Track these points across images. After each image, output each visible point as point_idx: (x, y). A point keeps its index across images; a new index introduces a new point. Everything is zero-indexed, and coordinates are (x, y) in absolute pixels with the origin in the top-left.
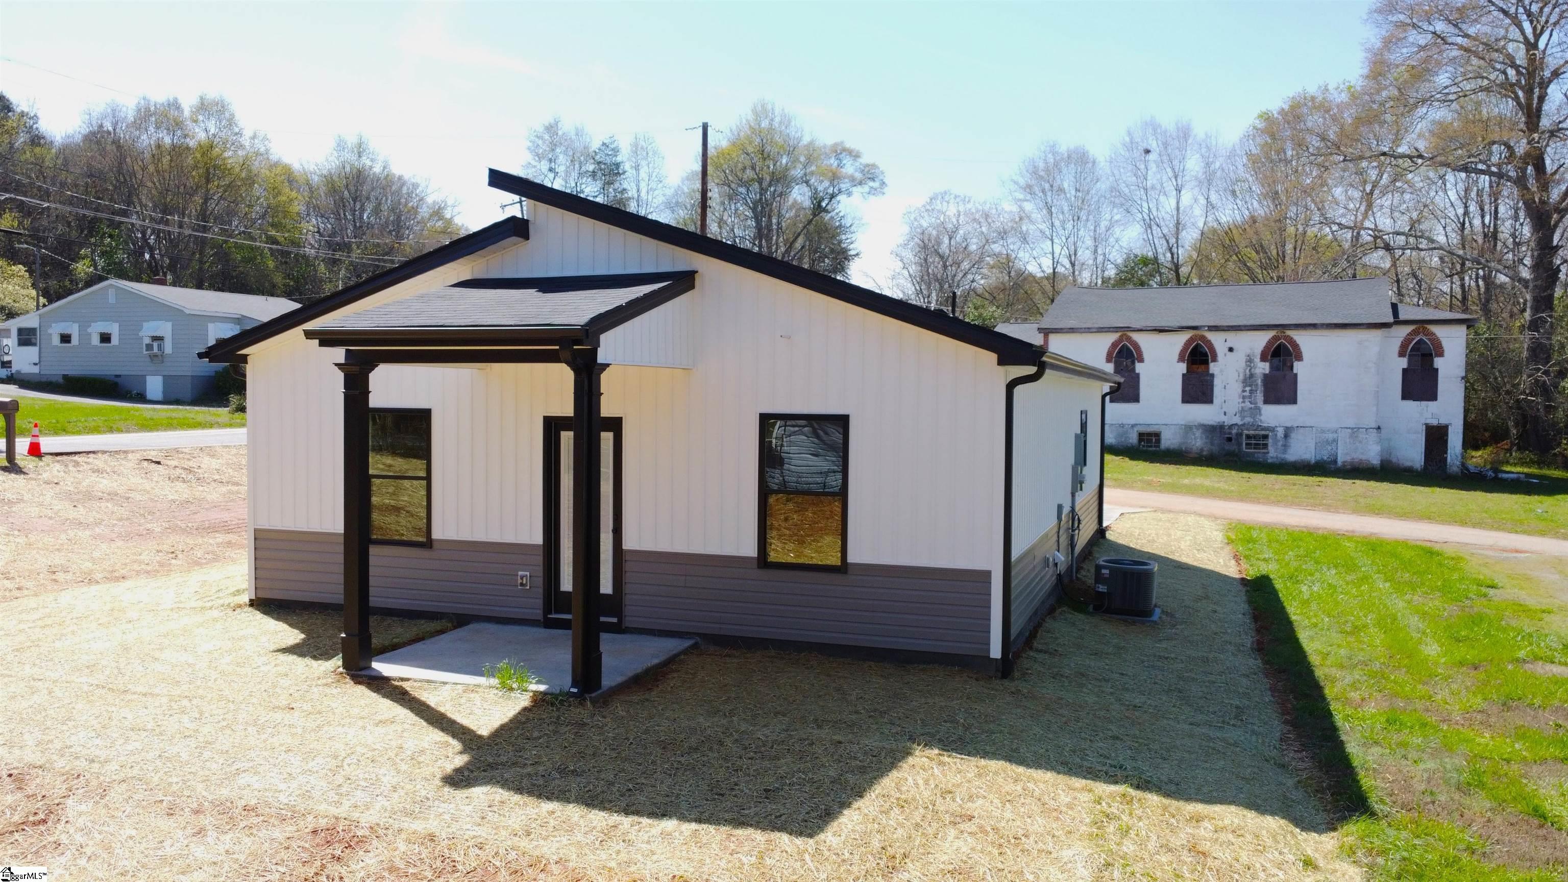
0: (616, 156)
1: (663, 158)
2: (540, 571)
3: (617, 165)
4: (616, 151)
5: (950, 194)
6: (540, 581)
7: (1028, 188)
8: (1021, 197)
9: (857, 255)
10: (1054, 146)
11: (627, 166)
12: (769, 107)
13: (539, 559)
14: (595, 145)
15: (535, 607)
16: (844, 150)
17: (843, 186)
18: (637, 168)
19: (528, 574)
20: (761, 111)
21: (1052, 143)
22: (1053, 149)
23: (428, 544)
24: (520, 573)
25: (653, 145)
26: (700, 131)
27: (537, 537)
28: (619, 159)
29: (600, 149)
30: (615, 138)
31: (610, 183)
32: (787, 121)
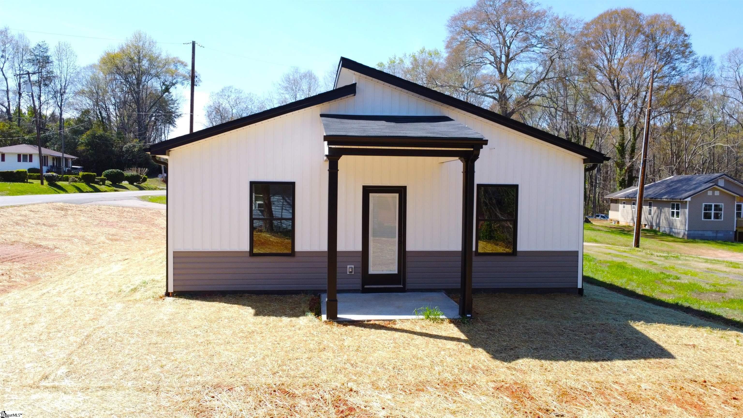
0: (46, 52)
1: (76, 56)
2: (360, 265)
3: (48, 57)
4: (47, 50)
5: (232, 88)
6: (360, 270)
7: (286, 88)
8: (282, 92)
9: (181, 115)
10: (297, 69)
11: (53, 58)
12: (143, 35)
13: (360, 259)
14: (32, 45)
15: (358, 283)
16: (179, 61)
17: (179, 80)
18: (60, 60)
19: (353, 266)
20: (139, 37)
21: (296, 68)
22: (296, 71)
23: (293, 253)
24: (348, 266)
25: (70, 48)
26: (191, 45)
27: (359, 248)
28: (49, 54)
29: (36, 48)
30: (46, 42)
31: (43, 67)
32: (152, 43)
